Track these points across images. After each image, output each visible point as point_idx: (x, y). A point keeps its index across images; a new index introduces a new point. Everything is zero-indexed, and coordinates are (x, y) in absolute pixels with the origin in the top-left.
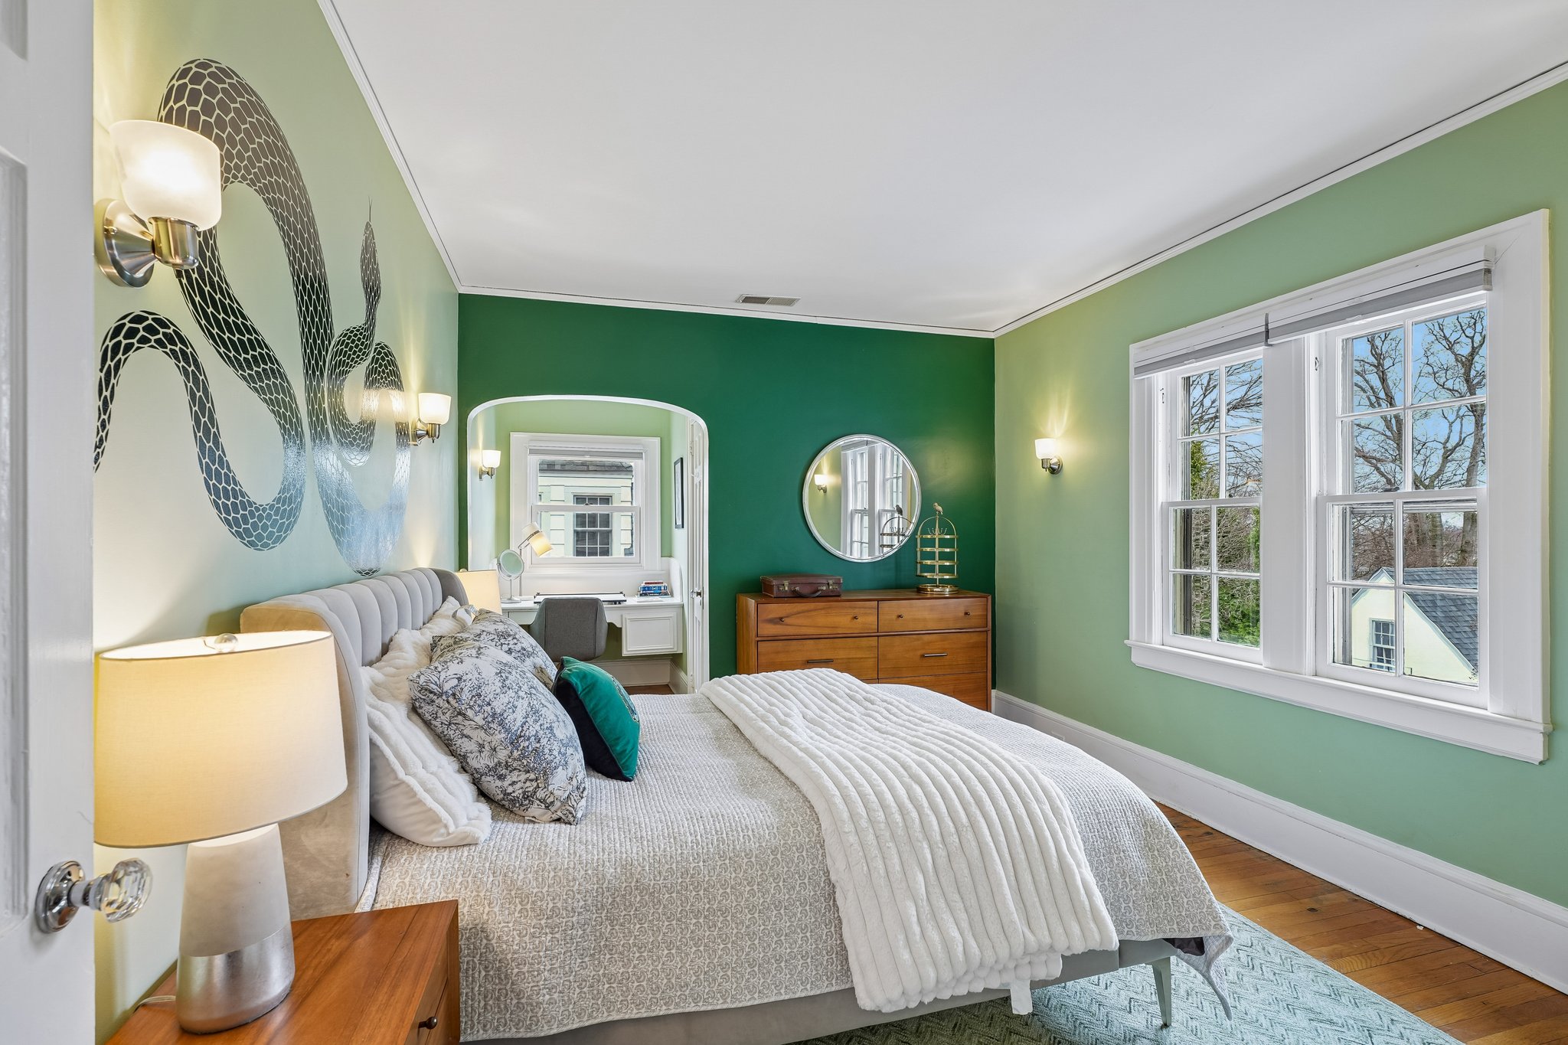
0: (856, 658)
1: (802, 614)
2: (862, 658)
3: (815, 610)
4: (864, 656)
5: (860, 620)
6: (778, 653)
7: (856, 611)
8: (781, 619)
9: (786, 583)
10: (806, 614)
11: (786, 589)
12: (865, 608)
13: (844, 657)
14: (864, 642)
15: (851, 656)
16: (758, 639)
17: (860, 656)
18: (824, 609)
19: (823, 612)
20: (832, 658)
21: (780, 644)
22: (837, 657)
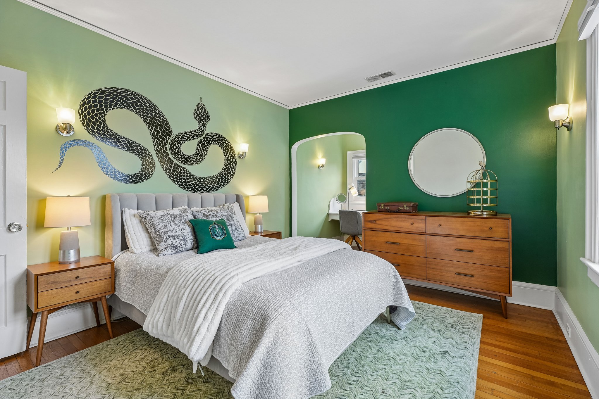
0: (413, 245)
1: (384, 220)
2: (416, 245)
3: (390, 218)
4: (418, 244)
5: (416, 225)
6: (373, 236)
7: (413, 220)
8: (375, 221)
9: (382, 205)
10: (386, 220)
11: (383, 208)
12: (418, 219)
13: (406, 243)
14: (418, 237)
15: (410, 243)
16: (364, 229)
17: (415, 244)
18: (395, 218)
19: (395, 219)
20: (399, 242)
21: (374, 232)
22: (403, 243)
